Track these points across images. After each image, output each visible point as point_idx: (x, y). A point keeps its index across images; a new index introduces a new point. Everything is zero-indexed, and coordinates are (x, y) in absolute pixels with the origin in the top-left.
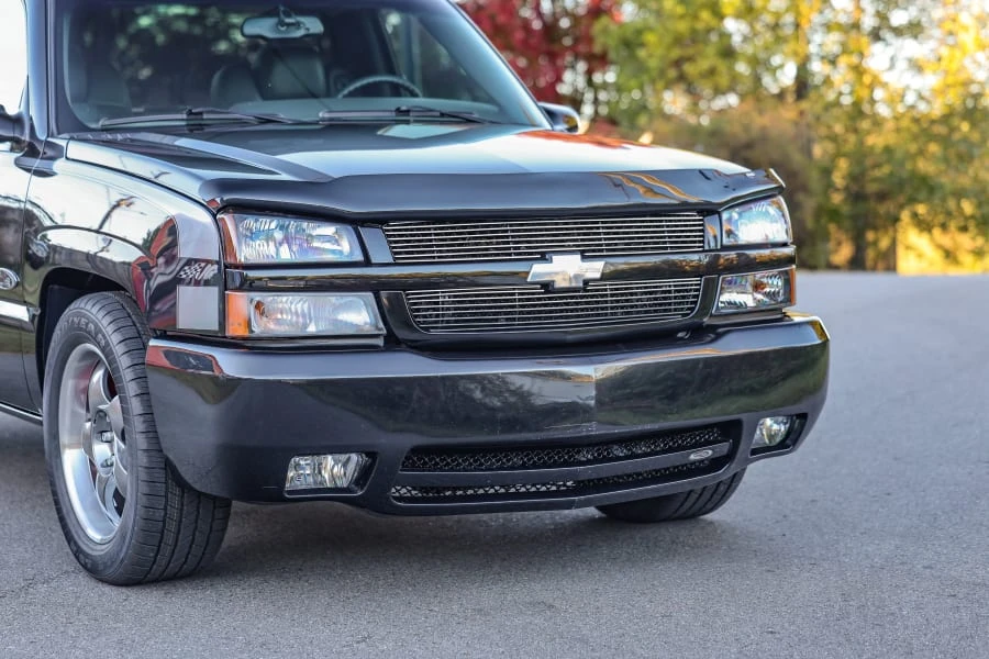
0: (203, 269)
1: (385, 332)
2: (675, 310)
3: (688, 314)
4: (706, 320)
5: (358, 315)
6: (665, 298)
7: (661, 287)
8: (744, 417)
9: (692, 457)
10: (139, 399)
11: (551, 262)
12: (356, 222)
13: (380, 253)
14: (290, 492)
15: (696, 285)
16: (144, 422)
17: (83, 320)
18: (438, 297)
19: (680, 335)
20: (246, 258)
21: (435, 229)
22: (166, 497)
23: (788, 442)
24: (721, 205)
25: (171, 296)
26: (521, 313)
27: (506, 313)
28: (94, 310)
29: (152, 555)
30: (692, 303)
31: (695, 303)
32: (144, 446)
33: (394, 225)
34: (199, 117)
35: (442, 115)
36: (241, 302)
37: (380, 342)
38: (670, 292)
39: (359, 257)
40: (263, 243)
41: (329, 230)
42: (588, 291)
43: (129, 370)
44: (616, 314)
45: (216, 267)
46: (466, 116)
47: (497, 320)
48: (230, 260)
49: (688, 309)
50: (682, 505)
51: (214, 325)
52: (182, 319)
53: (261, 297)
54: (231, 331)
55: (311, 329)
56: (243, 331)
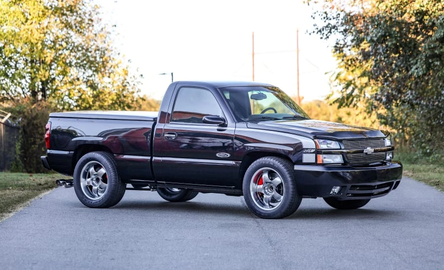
0: (311, 150)
1: (344, 162)
4: (385, 161)
8: (394, 181)
11: (367, 149)
12: (340, 141)
13: (343, 147)
17: (267, 162)
20: (321, 148)
28: (271, 160)
33: (345, 142)
36: (321, 157)
39: (339, 147)
40: (323, 145)
42: (372, 155)
43: (286, 172)
45: (314, 150)
48: (318, 148)
51: (314, 161)
52: (305, 161)
53: (324, 156)
54: (318, 162)
55: (332, 162)
56: (321, 162)
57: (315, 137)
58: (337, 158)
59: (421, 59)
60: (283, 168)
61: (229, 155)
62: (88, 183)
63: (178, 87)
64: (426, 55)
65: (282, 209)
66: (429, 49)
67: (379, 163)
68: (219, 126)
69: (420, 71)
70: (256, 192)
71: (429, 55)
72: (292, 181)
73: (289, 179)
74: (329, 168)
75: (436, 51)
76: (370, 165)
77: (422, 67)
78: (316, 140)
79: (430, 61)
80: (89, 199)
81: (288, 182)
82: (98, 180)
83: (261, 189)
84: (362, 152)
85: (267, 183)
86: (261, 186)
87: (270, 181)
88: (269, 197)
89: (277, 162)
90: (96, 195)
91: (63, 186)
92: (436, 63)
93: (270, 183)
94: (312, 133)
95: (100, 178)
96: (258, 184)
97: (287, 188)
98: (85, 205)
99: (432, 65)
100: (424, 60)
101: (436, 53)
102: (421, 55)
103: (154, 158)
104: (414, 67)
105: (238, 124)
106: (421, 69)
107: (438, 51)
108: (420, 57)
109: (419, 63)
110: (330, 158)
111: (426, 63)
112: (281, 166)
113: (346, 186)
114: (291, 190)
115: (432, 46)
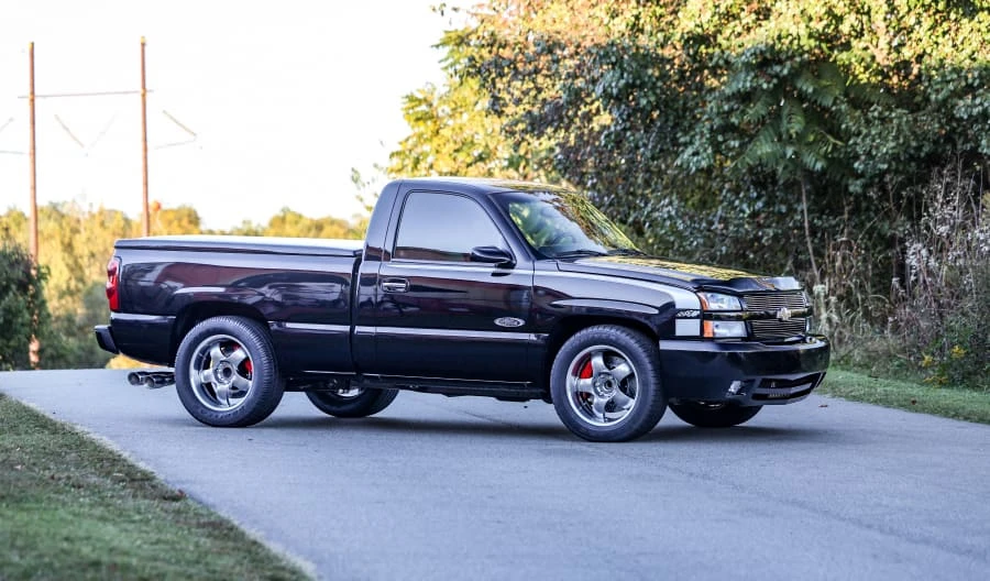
0: (691, 313)
1: (748, 335)
5: (739, 330)
11: (781, 311)
12: (740, 296)
13: (745, 307)
20: (710, 309)
25: (672, 324)
36: (709, 325)
37: (745, 340)
39: (739, 308)
40: (715, 303)
41: (732, 298)
45: (698, 312)
48: (704, 309)
51: (698, 333)
53: (717, 323)
54: (706, 335)
55: (729, 335)
56: (711, 335)
57: (699, 289)
58: (737, 327)
59: (702, 134)
60: (636, 346)
61: (522, 323)
62: (206, 378)
63: (404, 191)
64: (712, 127)
65: (634, 423)
66: (718, 114)
67: (795, 339)
68: (499, 267)
69: (704, 159)
70: (577, 393)
71: (718, 127)
72: (655, 370)
73: (649, 367)
74: (724, 346)
75: (734, 120)
76: (786, 340)
77: (705, 150)
78: (701, 294)
79: (720, 138)
80: (210, 410)
81: (646, 373)
82: (227, 372)
83: (588, 386)
84: (774, 316)
85: (600, 374)
86: (589, 381)
87: (607, 370)
88: (604, 401)
90: (225, 402)
91: (146, 385)
92: (732, 143)
93: (608, 374)
94: (695, 281)
95: (235, 368)
96: (580, 378)
97: (644, 384)
98: (201, 421)
99: (723, 147)
100: (708, 136)
101: (733, 124)
102: (701, 125)
103: (358, 329)
104: (690, 150)
105: (539, 264)
106: (705, 155)
107: (737, 118)
108: (697, 130)
109: (697, 143)
110: (724, 328)
111: (711, 144)
112: (632, 342)
113: (753, 381)
114: (652, 387)
115: (726, 108)
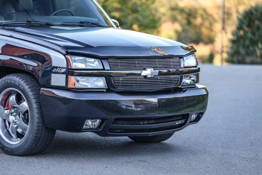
0: (61, 70)
1: (107, 88)
2: (173, 84)
3: (176, 85)
4: (180, 86)
5: (100, 83)
6: (171, 81)
7: (170, 78)
8: (190, 113)
9: (177, 123)
10: (36, 104)
11: (147, 70)
12: (101, 59)
13: (107, 67)
14: (84, 129)
15: (178, 77)
16: (37, 110)
17: (12, 81)
18: (120, 79)
19: (172, 91)
20: (74, 67)
21: (119, 61)
22: (42, 131)
23: (197, 120)
24: (184, 56)
25: (49, 76)
26: (139, 84)
27: (135, 84)
28: (17, 79)
29: (34, 147)
30: (177, 82)
31: (178, 82)
32: (37, 117)
33: (110, 60)
34: (30, 23)
35: (92, 24)
36: (72, 79)
37: (105, 90)
38: (172, 79)
40: (78, 63)
41: (93, 60)
42: (155, 78)
43: (32, 96)
44: (160, 84)
45: (65, 69)
46: (98, 24)
47: (133, 85)
48: (69, 67)
49: (176, 84)
50: (160, 138)
51: (64, 85)
52: (53, 83)
54: (69, 87)
55: (90, 87)
56: (73, 87)
57: (68, 53)
58: (98, 81)
70: (3, 119)
78: (68, 57)
81: (33, 110)
83: (8, 115)
85: (14, 108)
86: (8, 111)
87: (17, 105)
88: (15, 127)
89: (23, 82)
94: (65, 47)
96: (6, 109)
110: (86, 82)
